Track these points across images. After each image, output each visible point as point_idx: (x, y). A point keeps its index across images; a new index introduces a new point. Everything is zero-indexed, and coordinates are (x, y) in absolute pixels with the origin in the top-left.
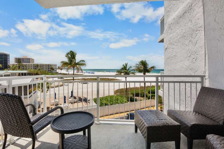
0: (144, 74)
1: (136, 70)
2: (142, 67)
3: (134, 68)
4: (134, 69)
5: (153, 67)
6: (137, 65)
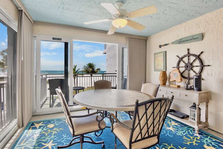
0: (91, 75)
1: (84, 71)
3: (83, 70)
5: (98, 69)
6: (85, 67)
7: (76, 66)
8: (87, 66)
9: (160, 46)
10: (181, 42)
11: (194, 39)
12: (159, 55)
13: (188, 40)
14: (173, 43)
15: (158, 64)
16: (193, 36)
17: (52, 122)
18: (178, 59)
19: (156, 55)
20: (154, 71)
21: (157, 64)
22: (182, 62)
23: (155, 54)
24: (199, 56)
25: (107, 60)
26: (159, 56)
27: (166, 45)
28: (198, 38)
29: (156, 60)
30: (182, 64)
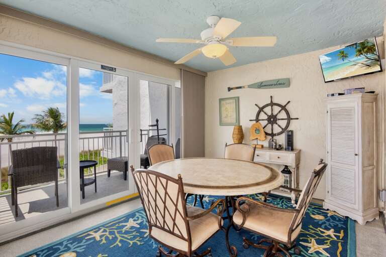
1: (38, 126)
2: (51, 120)
4: (32, 125)
6: (38, 117)
7: (13, 113)
8: (43, 114)
9: (230, 89)
10: (261, 85)
11: (280, 84)
12: (228, 101)
13: (272, 85)
14: (250, 86)
15: (227, 115)
16: (278, 80)
17: (62, 248)
18: (258, 109)
19: (223, 102)
20: (220, 125)
21: (224, 115)
22: (262, 113)
23: (221, 100)
24: (285, 106)
25: (116, 104)
26: (228, 104)
27: (240, 88)
28: (284, 84)
29: (223, 109)
30: (263, 116)
